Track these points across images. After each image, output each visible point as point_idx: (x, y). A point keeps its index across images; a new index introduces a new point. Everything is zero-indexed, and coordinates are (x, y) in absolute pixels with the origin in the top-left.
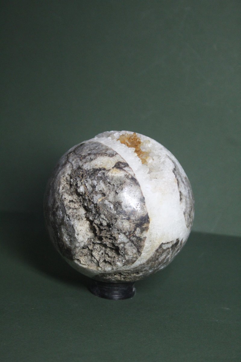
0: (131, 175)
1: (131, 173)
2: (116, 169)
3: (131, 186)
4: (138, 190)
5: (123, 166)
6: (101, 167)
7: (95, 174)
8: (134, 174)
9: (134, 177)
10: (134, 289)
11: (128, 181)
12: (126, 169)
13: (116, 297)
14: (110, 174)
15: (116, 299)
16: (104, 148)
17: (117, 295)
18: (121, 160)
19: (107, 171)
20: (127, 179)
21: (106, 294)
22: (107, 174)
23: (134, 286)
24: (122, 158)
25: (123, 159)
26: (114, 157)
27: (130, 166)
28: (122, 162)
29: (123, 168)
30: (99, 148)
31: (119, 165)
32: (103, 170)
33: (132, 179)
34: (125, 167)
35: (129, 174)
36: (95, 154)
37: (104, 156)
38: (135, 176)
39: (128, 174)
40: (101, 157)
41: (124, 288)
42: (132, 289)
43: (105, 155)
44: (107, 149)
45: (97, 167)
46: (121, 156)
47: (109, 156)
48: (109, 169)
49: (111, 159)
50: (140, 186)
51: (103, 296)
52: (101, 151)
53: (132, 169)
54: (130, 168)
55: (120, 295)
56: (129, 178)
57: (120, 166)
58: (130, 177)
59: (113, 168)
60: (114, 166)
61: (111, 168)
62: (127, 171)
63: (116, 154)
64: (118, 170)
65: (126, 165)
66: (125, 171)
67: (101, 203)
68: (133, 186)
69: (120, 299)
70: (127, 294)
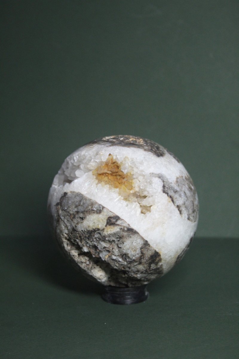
0: (126, 227)
1: (125, 225)
2: (110, 227)
3: (131, 237)
4: (138, 238)
5: (114, 220)
6: (94, 228)
7: (92, 236)
8: (129, 225)
9: (130, 228)
10: (146, 293)
11: (125, 234)
12: (119, 222)
13: (129, 301)
14: (105, 233)
15: (128, 304)
16: (88, 202)
17: (129, 299)
18: (111, 215)
19: (101, 231)
20: (123, 233)
21: (118, 300)
22: (103, 234)
23: (146, 289)
24: (110, 211)
25: (112, 212)
26: (102, 212)
27: (121, 218)
28: (112, 216)
29: (116, 223)
30: (84, 204)
31: (110, 221)
32: (97, 230)
33: (129, 231)
34: (117, 221)
35: (124, 227)
36: (83, 212)
37: (93, 214)
38: (130, 226)
39: (122, 227)
40: (90, 215)
41: (135, 292)
42: (144, 293)
43: (93, 212)
44: (92, 204)
45: (91, 229)
46: (108, 210)
47: (97, 213)
48: (103, 228)
49: (101, 216)
50: (138, 233)
51: (115, 302)
52: (87, 207)
53: (125, 220)
54: (122, 220)
55: (131, 299)
56: (126, 231)
57: (112, 221)
58: (126, 229)
59: (106, 226)
60: (106, 223)
61: (104, 227)
62: (120, 224)
63: (103, 209)
64: (112, 226)
65: (117, 218)
66: (118, 225)
67: (109, 259)
68: (132, 236)
69: (132, 303)
70: (140, 298)
